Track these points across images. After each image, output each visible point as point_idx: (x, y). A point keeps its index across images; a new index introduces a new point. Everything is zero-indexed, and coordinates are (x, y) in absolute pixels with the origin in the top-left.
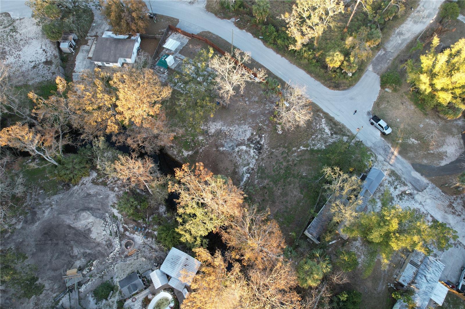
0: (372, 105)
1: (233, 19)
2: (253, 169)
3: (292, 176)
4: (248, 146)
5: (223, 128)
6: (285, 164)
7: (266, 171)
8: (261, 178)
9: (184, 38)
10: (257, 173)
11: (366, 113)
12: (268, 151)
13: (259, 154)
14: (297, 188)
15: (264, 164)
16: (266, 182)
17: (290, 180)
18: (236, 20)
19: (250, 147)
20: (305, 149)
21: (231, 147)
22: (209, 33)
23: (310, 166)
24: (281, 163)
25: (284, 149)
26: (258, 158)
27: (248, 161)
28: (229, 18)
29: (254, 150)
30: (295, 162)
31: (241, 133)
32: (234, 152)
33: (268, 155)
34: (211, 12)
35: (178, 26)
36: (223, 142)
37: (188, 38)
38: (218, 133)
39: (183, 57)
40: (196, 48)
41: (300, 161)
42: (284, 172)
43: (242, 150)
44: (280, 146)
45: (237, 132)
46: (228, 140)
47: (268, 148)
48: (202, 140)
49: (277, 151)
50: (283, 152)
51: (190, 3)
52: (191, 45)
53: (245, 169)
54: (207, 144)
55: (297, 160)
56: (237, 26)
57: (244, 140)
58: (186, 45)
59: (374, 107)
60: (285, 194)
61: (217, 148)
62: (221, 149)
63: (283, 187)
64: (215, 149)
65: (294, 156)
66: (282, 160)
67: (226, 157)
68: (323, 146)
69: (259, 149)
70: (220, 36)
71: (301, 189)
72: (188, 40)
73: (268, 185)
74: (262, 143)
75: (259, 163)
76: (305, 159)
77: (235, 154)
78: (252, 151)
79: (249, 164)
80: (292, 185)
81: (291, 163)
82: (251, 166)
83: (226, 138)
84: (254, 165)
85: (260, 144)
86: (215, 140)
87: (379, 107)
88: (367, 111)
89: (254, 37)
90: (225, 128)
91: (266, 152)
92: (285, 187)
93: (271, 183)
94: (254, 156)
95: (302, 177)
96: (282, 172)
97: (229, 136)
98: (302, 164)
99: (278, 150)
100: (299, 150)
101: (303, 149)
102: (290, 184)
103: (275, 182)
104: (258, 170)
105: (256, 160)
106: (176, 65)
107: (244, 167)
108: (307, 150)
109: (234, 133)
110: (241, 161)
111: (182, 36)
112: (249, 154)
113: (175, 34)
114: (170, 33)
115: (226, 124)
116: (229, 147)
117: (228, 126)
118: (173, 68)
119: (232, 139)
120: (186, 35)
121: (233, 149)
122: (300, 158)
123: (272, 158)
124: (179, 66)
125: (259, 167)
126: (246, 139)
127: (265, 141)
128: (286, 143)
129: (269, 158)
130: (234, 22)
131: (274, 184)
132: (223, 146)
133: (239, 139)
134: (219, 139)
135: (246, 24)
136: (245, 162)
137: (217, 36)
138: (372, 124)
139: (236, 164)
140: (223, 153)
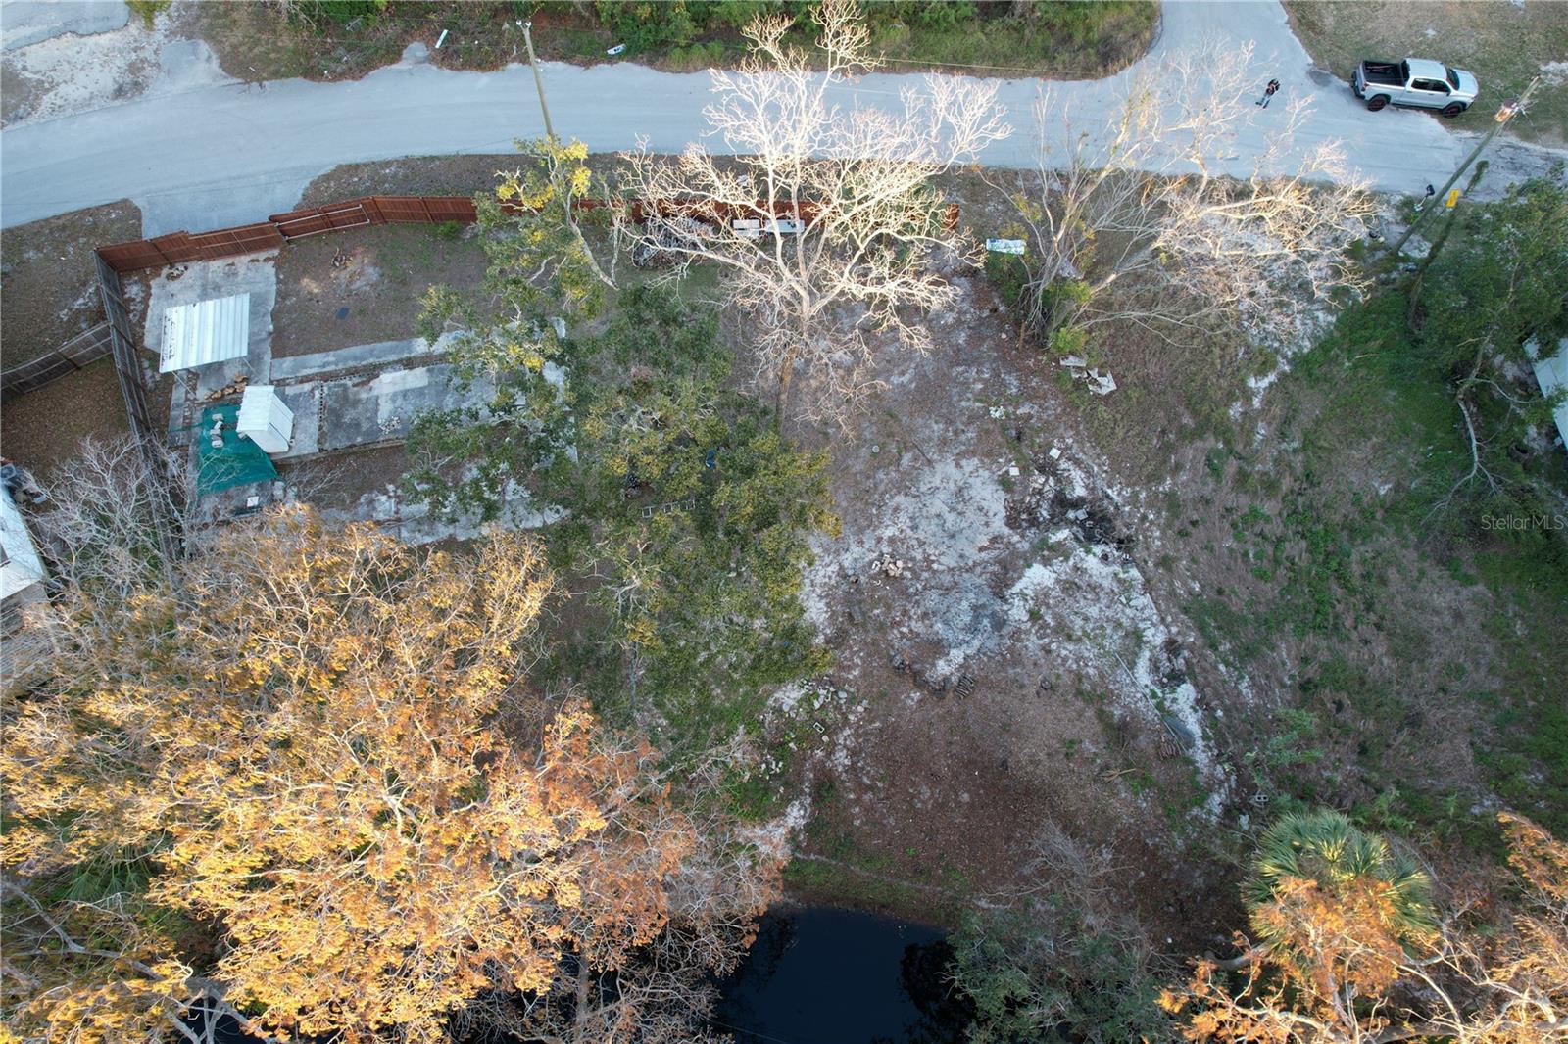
0: (1297, 40)
1: (416, 49)
2: (1172, 647)
3: (1352, 538)
4: (1047, 553)
5: (847, 560)
6: (1269, 507)
7: (1236, 606)
8: (1247, 653)
9: (242, 271)
10: (1214, 647)
11: (1309, 83)
12: (1150, 506)
13: (1128, 551)
14: (1422, 573)
15: (1194, 578)
17: (1364, 562)
18: (430, 44)
19: (1060, 551)
20: (1272, 377)
21: (977, 618)
22: (355, 168)
23: (1364, 434)
24: (1255, 513)
26: (1143, 572)
27: (1119, 625)
28: (393, 54)
29: (1098, 549)
30: (1298, 461)
31: (950, 518)
32: (1017, 635)
33: (1169, 525)
34: (276, 75)
35: (151, 231)
36: (918, 626)
37: (262, 255)
38: (848, 600)
39: (315, 362)
40: (344, 276)
41: (1309, 443)
42: (1304, 544)
43: (1042, 596)
44: (1167, 448)
45: (928, 529)
46: (932, 600)
47: (1135, 494)
48: (807, 700)
49: (1183, 477)
50: (1209, 460)
51: (119, 92)
52: (305, 281)
53: (1143, 675)
54: (852, 700)
55: (1295, 451)
56: (464, 66)
57: (994, 539)
58: (282, 295)
59: (1310, 45)
61: (919, 680)
62: (942, 668)
63: (1373, 617)
64: (917, 696)
65: (1266, 441)
66: (1244, 501)
67: (1004, 691)
68: (1321, 315)
69: (1098, 525)
70: (418, 151)
71: (1440, 562)
72: (269, 269)
74: (1080, 491)
75: (1172, 594)
76: (1318, 422)
77: (1032, 643)
78: (1092, 563)
79: (1136, 637)
80: (1392, 574)
81: (1286, 483)
82: (1156, 636)
83: (908, 597)
84: (1163, 620)
85: (1077, 504)
86: (873, 649)
87: (1322, 33)
88: (1303, 74)
89: (587, 64)
90: (856, 551)
91: (1144, 518)
92: (1378, 607)
94: (1121, 581)
95: (1391, 509)
96: (1296, 549)
97: (917, 577)
98: (1332, 450)
100: (1256, 403)
101: (1265, 383)
102: (1383, 581)
103: (1320, 619)
104: (1202, 628)
105: (1148, 587)
106: (312, 425)
107: (1132, 665)
108: (1283, 376)
109: (921, 543)
110: (1088, 650)
111: (217, 266)
112: (1094, 588)
113: (171, 277)
114: (134, 290)
115: (845, 530)
116: (973, 629)
117: (861, 530)
118: (308, 446)
119: (947, 579)
120: (238, 250)
121: (999, 623)
122: (1295, 430)
123: (1194, 523)
124: (332, 416)
125: (1185, 611)
126: (999, 525)
127: (1089, 473)
128: (1178, 416)
129: (1182, 533)
130: (431, 59)
131: (1328, 637)
132: (937, 648)
133: (974, 556)
134: (882, 628)
135: (501, 34)
136: (1114, 641)
137: (406, 162)
138: (1378, 103)
139: (1086, 686)
140: (966, 684)
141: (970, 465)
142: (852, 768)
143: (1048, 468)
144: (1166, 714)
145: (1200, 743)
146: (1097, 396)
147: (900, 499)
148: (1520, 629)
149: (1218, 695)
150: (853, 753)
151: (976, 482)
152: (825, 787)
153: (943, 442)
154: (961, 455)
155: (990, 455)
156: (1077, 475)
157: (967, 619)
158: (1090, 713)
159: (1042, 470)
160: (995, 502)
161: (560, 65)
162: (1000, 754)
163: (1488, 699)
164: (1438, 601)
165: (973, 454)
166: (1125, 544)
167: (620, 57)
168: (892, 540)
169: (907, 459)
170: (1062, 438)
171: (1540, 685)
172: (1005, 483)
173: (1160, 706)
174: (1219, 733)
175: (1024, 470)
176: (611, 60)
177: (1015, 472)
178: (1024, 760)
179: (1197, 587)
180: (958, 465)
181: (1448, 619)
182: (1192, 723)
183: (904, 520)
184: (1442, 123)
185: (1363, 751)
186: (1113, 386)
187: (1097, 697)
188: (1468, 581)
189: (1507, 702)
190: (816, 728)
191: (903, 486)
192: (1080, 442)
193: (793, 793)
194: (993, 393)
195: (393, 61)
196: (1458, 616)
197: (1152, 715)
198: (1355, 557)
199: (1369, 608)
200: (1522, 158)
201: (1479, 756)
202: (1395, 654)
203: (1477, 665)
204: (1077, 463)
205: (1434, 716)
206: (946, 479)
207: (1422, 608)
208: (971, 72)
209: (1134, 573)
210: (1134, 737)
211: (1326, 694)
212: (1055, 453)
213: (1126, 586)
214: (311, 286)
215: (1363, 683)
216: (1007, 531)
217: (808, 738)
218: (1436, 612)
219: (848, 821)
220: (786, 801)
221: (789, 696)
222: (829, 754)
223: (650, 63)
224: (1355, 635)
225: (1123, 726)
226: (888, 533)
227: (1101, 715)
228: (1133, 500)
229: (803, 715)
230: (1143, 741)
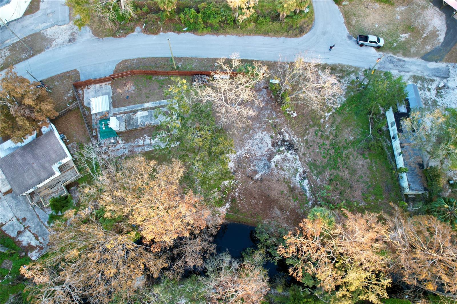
0: (346, 27)
1: (138, 29)
2: (304, 172)
3: (344, 149)
4: (280, 152)
5: (238, 154)
6: (327, 143)
7: (318, 163)
8: (319, 173)
9: (103, 87)
10: (312, 172)
11: (347, 39)
12: (302, 142)
13: (297, 152)
14: (357, 157)
15: (310, 158)
16: (327, 173)
17: (346, 154)
18: (141, 27)
19: (282, 152)
20: (331, 113)
21: (264, 166)
22: (126, 61)
23: (349, 126)
24: (324, 144)
25: (313, 128)
26: (299, 157)
27: (293, 168)
28: (133, 30)
29: (290, 152)
30: (334, 132)
31: (260, 145)
32: (272, 170)
33: (305, 146)
34: (106, 36)
35: (83, 79)
36: (252, 168)
37: (108, 83)
38: (238, 162)
39: (123, 109)
40: (127, 88)
41: (337, 128)
42: (333, 150)
43: (278, 162)
44: (307, 129)
45: (255, 147)
46: (255, 162)
47: (299, 139)
48: (230, 183)
49: (309, 136)
50: (315, 132)
51: (70, 41)
52: (118, 90)
53: (298, 178)
54: (239, 183)
55: (334, 130)
56: (150, 34)
57: (269, 149)
58: (113, 93)
59: (349, 29)
60: (353, 172)
61: (252, 179)
62: (257, 176)
63: (346, 166)
64: (252, 182)
65: (328, 127)
66: (322, 141)
67: (269, 181)
68: (343, 98)
69: (291, 146)
70: (141, 57)
71: (361, 154)
72: (110, 86)
73: (331, 175)
74: (287, 138)
75: (305, 161)
76: (339, 123)
77: (275, 171)
78: (289, 155)
79: (297, 170)
80: (351, 157)
81: (331, 137)
82: (301, 170)
83: (251, 162)
84: (303, 167)
85: (287, 141)
86: (243, 173)
87: (352, 25)
88: (346, 36)
89: (179, 33)
90: (240, 152)
91: (300, 145)
92: (347, 164)
93: (333, 170)
94: (294, 158)
95: (353, 143)
96: (332, 151)
97: (252, 157)
98: (341, 130)
99: (308, 134)
100: (327, 119)
101: (329, 114)
102: (349, 158)
103: (335, 166)
104: (310, 168)
105: (300, 160)
106: (124, 124)
107: (295, 176)
108: (333, 113)
109: (254, 150)
110: (287, 173)
111: (98, 85)
112: (289, 160)
113: (88, 88)
114: (80, 92)
115: (238, 147)
116: (263, 168)
117: (241, 147)
118: (123, 129)
119: (259, 158)
120: (102, 82)
121: (269, 167)
122: (334, 126)
123: (311, 146)
124: (128, 122)
125: (307, 165)
126: (270, 146)
127: (290, 135)
128: (310, 122)
129: (308, 148)
130: (141, 32)
131: (336, 170)
132: (256, 172)
133: (264, 153)
134: (245, 168)
135: (158, 25)
136: (292, 171)
137: (138, 59)
138: (362, 45)
139: (286, 180)
140: (262, 180)
141: (264, 133)
142: (239, 196)
143: (281, 134)
144: (302, 186)
145: (308, 192)
146: (292, 117)
147: (249, 140)
148: (374, 168)
149: (312, 182)
150: (239, 193)
151: (266, 137)
152: (233, 200)
153: (259, 128)
154: (263, 131)
155: (269, 131)
156: (287, 135)
157: (263, 166)
158: (286, 186)
159: (280, 134)
160: (269, 141)
161: (172, 33)
162: (268, 194)
163: (366, 183)
164: (360, 163)
165: (265, 130)
166: (296, 150)
167: (186, 31)
168: (247, 150)
169: (251, 132)
170: (284, 127)
171: (377, 180)
172: (272, 137)
173: (300, 184)
174: (312, 190)
175: (276, 134)
176: (184, 32)
177: (274, 135)
178: (273, 195)
179: (310, 159)
180: (262, 133)
181: (361, 166)
182: (307, 188)
183: (250, 145)
184: (376, 50)
185: (341, 193)
186: (296, 115)
187: (288, 182)
188: (366, 158)
189: (370, 184)
190: (231, 189)
191: (250, 138)
192: (288, 128)
193: (227, 201)
194: (270, 117)
195: (133, 32)
196: (363, 166)
197: (299, 186)
198: (344, 153)
199: (345, 164)
200: (393, 59)
201: (363, 194)
202: (349, 174)
203: (365, 176)
204: (287, 132)
205: (355, 186)
206: (259, 136)
207: (356, 164)
208: (269, 36)
209: (297, 157)
210: (295, 190)
211: (335, 182)
212: (283, 130)
213: (295, 159)
214: (119, 90)
215: (342, 179)
216: (271, 147)
217: (230, 190)
218: (359, 165)
219: (238, 206)
220: (226, 203)
221: (226, 182)
222: (234, 193)
223: (194, 33)
224: (342, 170)
225: (293, 188)
226: (247, 148)
227: (288, 186)
228: (298, 141)
229: (229, 186)
230: (297, 191)
